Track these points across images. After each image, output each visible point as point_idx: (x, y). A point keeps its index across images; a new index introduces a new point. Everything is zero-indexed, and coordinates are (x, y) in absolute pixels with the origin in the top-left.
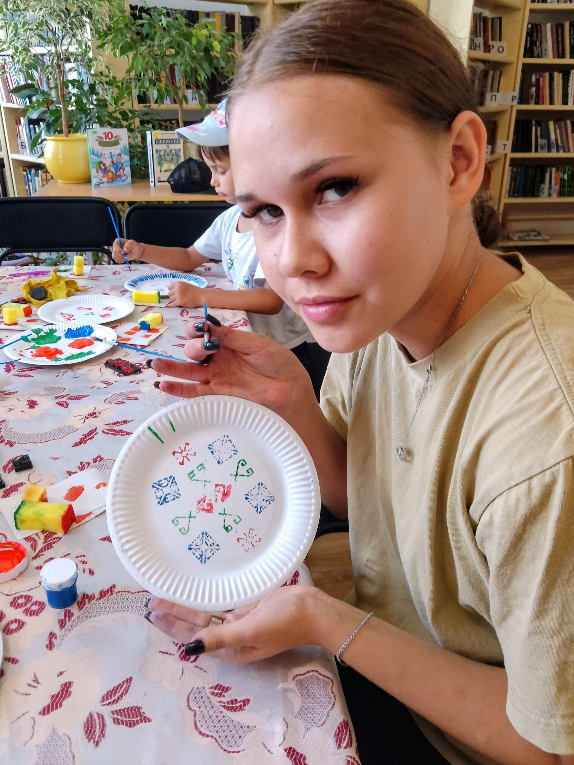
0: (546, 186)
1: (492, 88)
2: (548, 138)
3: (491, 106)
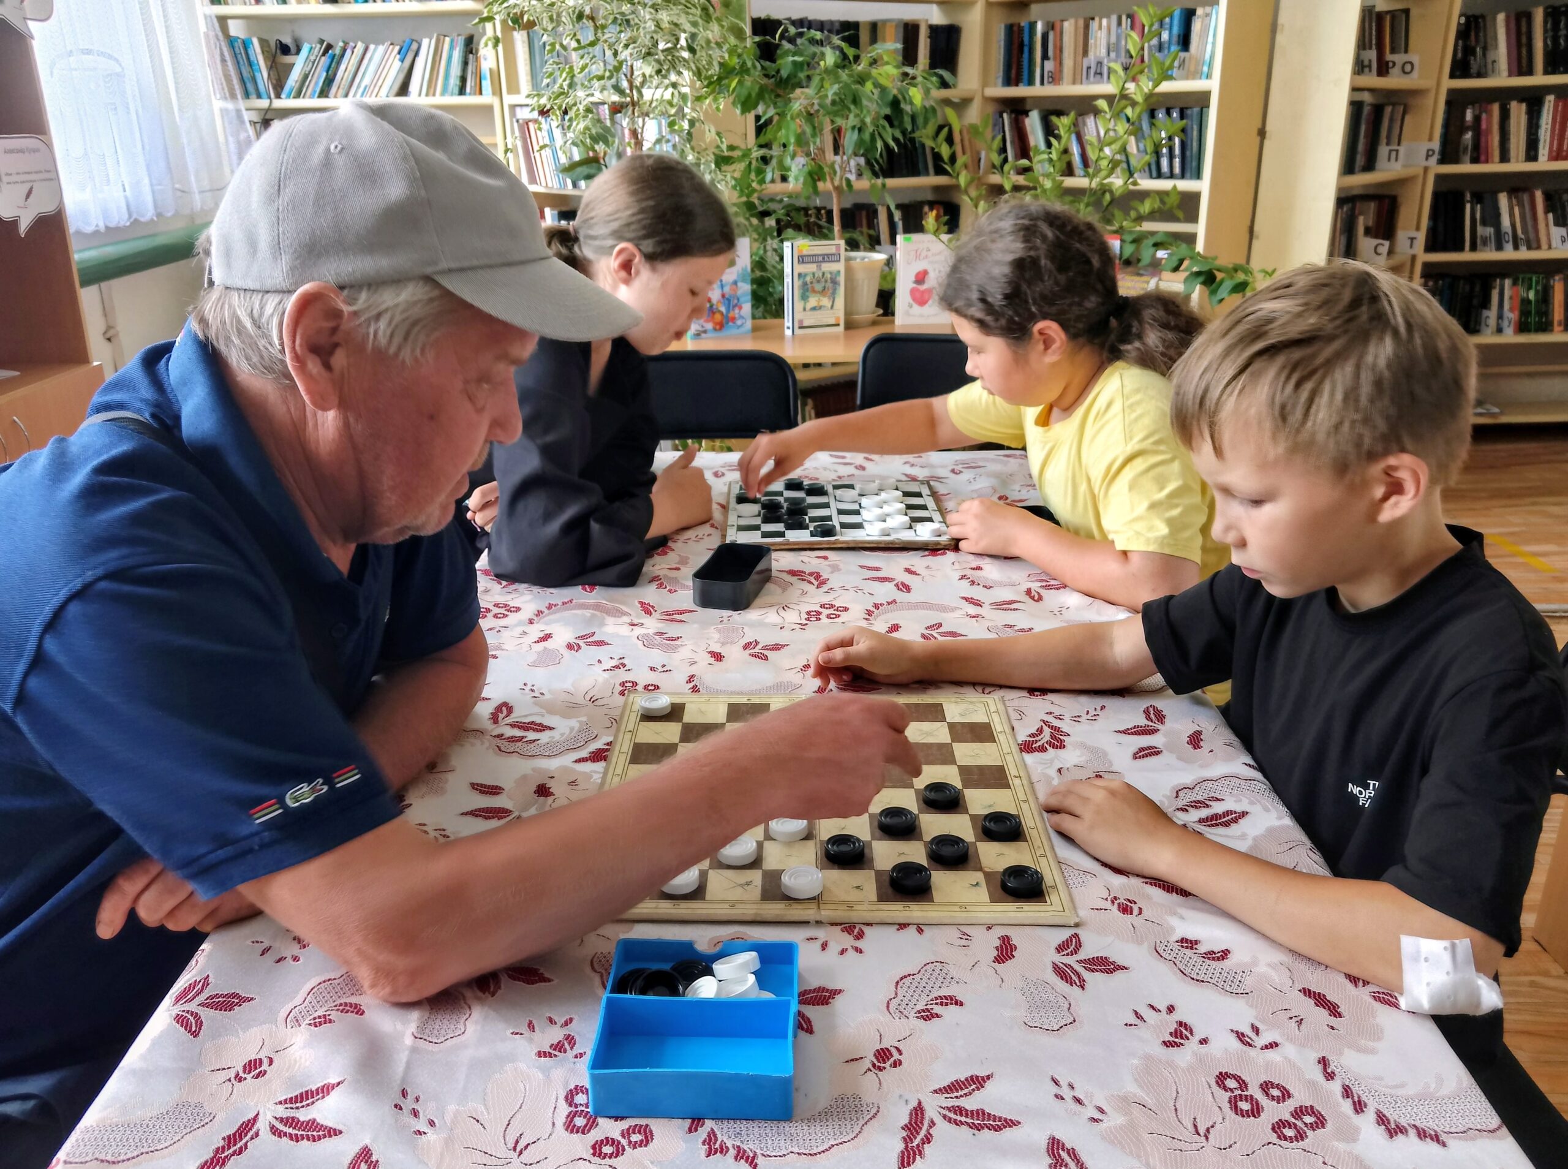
0: (1492, 313)
1: (1389, 138)
2: (1497, 225)
3: (1387, 170)
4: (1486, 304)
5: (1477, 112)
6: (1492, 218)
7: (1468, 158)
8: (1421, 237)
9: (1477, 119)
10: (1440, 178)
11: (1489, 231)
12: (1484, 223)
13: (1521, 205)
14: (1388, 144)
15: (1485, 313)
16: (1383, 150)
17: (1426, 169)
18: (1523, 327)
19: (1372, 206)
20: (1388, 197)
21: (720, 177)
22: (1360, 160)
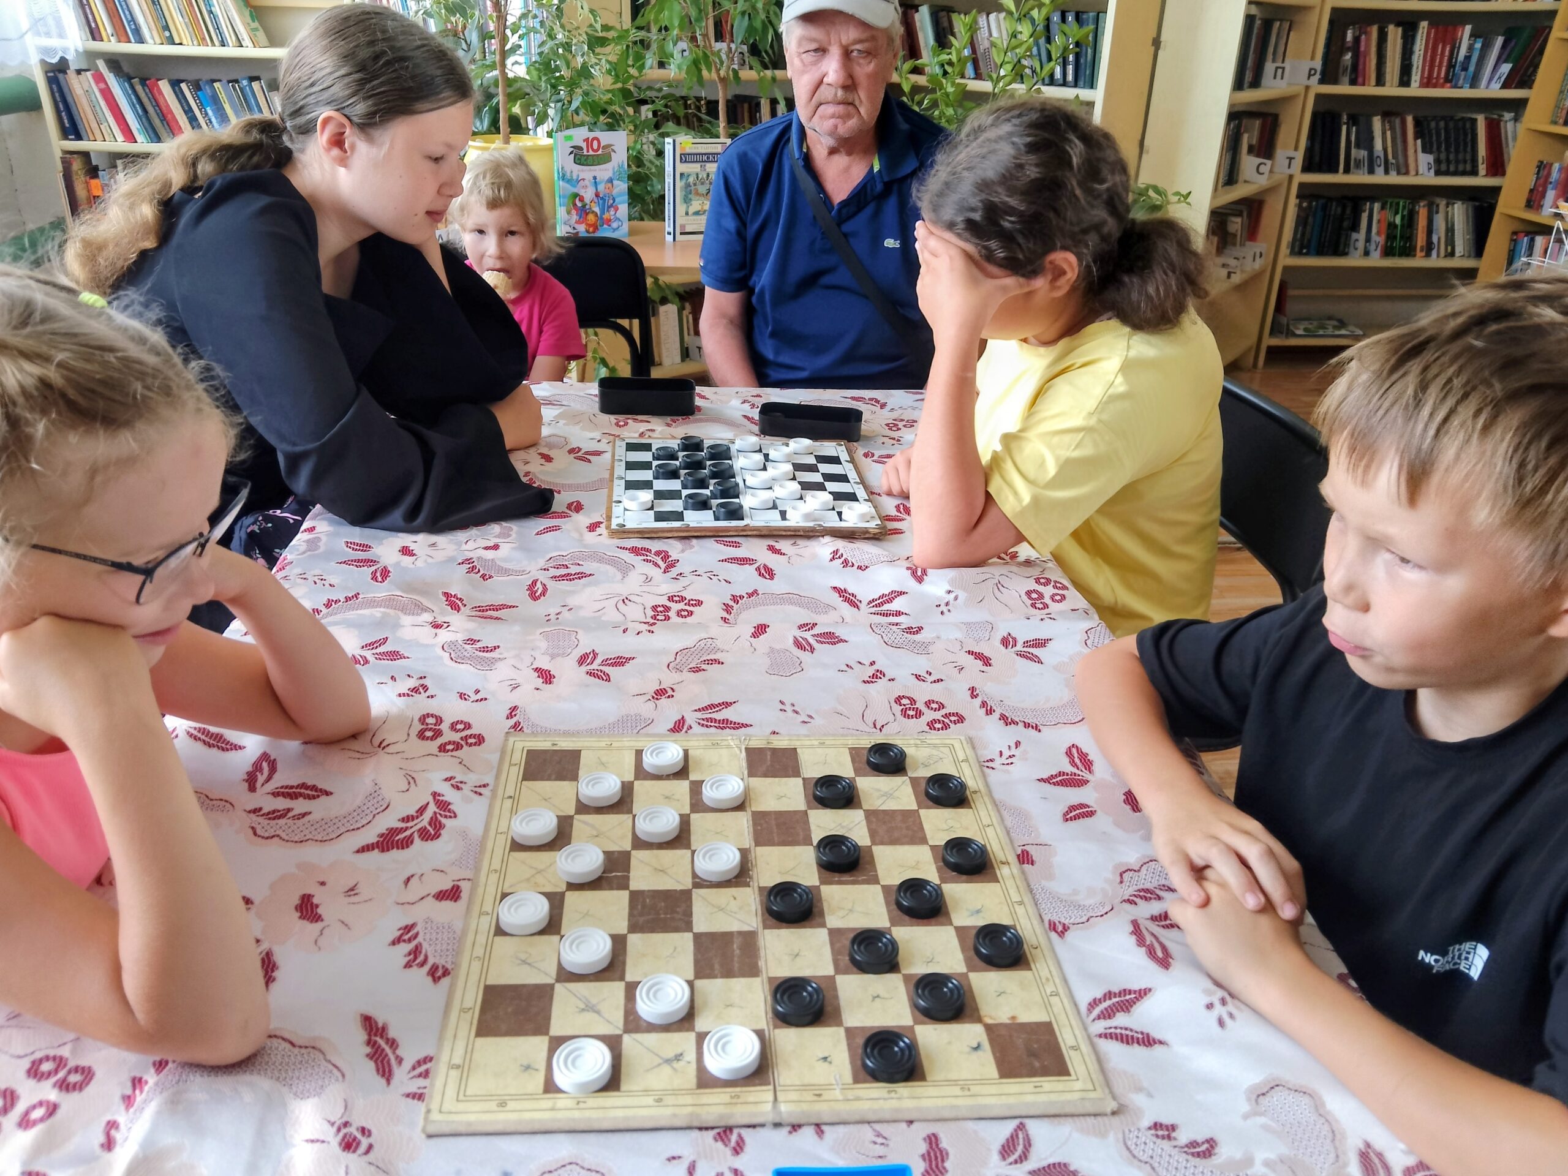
0: (1361, 236)
1: (1275, 53)
2: (1370, 148)
3: (1271, 88)
4: (1355, 227)
5: (1357, 33)
6: (1366, 140)
7: (1346, 79)
8: (1299, 156)
9: (1357, 40)
10: (1319, 97)
11: (1363, 154)
12: (1358, 146)
13: (1392, 129)
14: (1274, 61)
15: (1354, 236)
16: (1269, 67)
17: (1307, 88)
18: (1388, 252)
19: (1257, 123)
20: (1271, 114)
21: (594, 60)
22: (1248, 76)
